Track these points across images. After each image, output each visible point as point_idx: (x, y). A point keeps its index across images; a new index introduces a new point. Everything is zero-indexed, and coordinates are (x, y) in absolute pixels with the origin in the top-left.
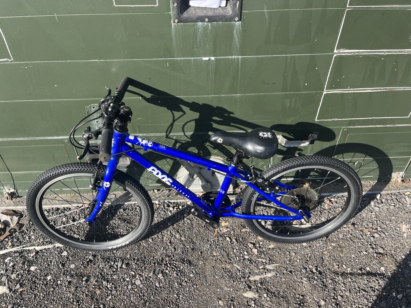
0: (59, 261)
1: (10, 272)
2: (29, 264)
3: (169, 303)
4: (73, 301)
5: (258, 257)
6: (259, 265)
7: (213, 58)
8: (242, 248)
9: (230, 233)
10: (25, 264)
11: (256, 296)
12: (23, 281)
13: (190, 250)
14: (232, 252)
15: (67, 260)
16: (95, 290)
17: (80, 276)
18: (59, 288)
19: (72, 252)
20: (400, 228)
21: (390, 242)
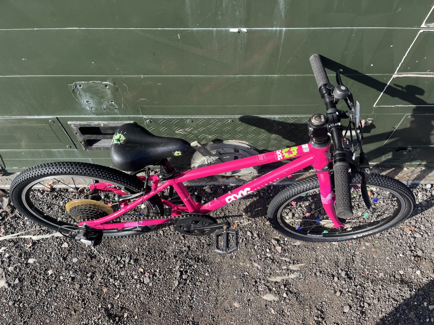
0: (60, 253)
1: (7, 265)
2: (27, 256)
3: (182, 304)
4: (79, 299)
5: (281, 256)
6: (282, 265)
7: (244, 30)
8: (264, 245)
9: (252, 226)
10: (22, 256)
11: (276, 299)
12: (22, 275)
13: (205, 246)
14: (253, 249)
15: (69, 253)
16: (101, 288)
17: (84, 272)
18: (62, 285)
19: (73, 244)
21: (432, 244)
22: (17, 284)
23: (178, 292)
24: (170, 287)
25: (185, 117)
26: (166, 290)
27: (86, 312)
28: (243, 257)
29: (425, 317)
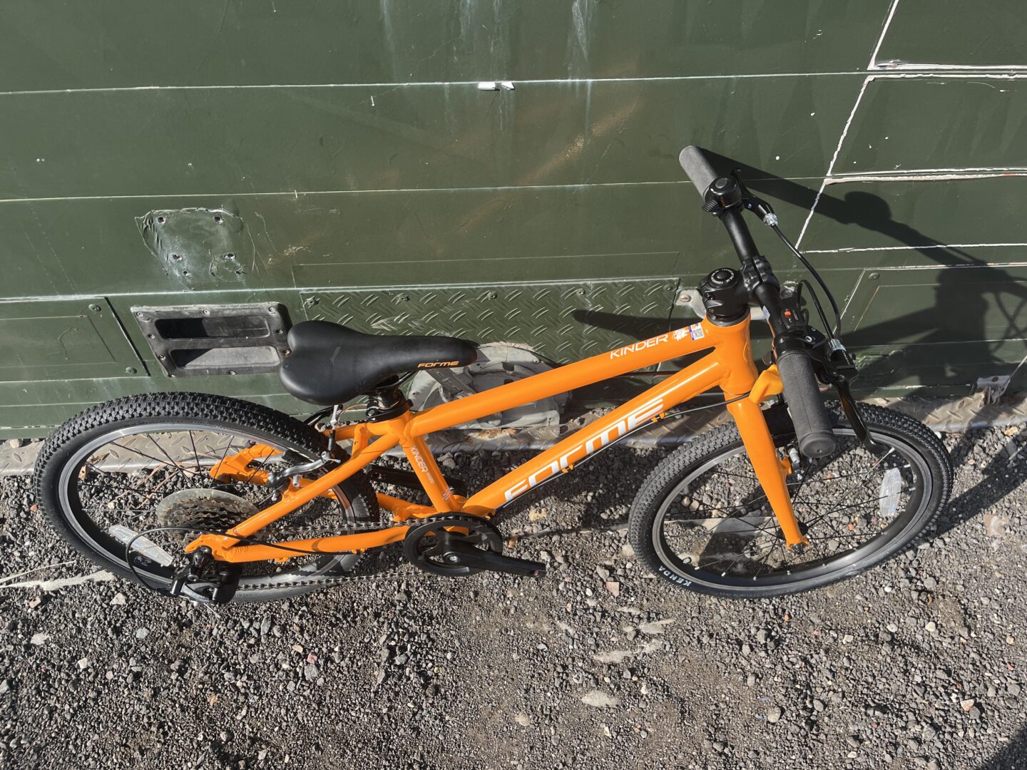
0: (105, 619)
2: (28, 628)
3: (396, 724)
4: (150, 724)
5: (620, 604)
6: (622, 623)
7: (508, 85)
8: (579, 580)
9: (551, 538)
10: (16, 628)
11: (613, 702)
12: (16, 673)
14: (555, 590)
15: (128, 617)
16: (204, 694)
17: (164, 659)
18: (111, 692)
19: (138, 597)
20: (983, 525)
21: (956, 563)
22: (3, 695)
23: (385, 697)
24: (367, 687)
25: (393, 288)
26: (357, 692)
27: (167, 751)
28: (533, 609)
29: (955, 727)
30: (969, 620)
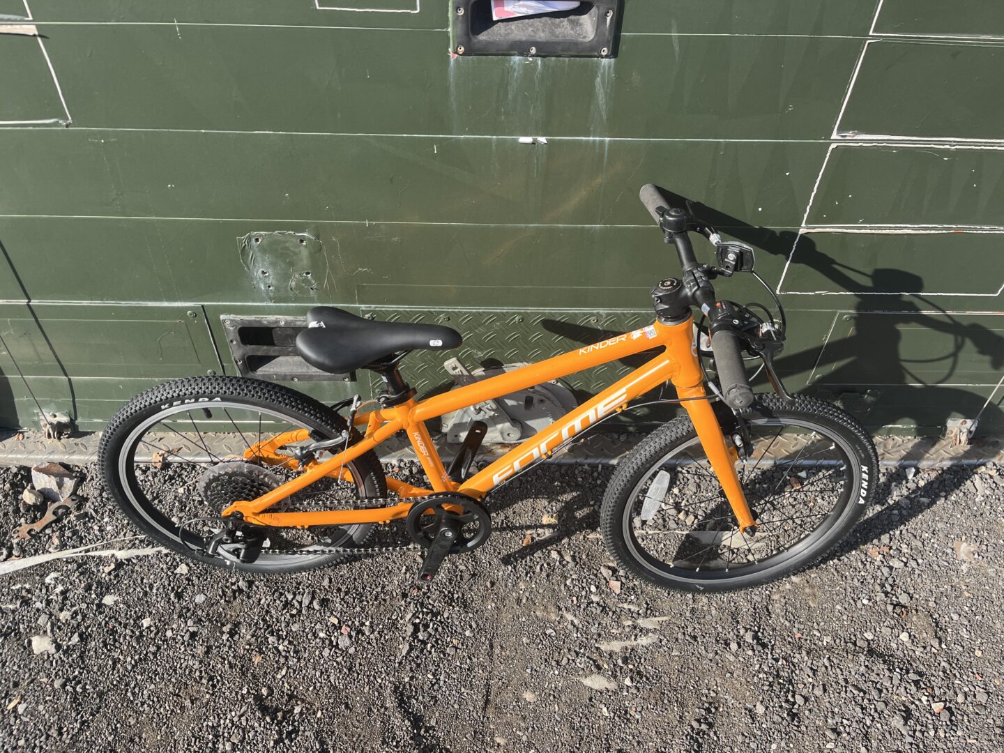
0: (169, 585)
1: (57, 607)
2: (101, 589)
3: (416, 692)
4: (201, 678)
5: (621, 600)
6: (623, 617)
7: (543, 140)
8: (585, 577)
9: (561, 540)
10: (91, 589)
11: (612, 686)
12: (87, 628)
13: (466, 576)
14: (563, 585)
15: (188, 584)
16: (250, 654)
17: (217, 622)
18: (169, 648)
19: (199, 568)
20: (953, 549)
21: (928, 582)
22: (74, 646)
23: (408, 668)
24: (392, 658)
25: (436, 309)
26: (383, 662)
27: (214, 702)
28: (543, 599)
29: (926, 727)
30: (940, 633)
